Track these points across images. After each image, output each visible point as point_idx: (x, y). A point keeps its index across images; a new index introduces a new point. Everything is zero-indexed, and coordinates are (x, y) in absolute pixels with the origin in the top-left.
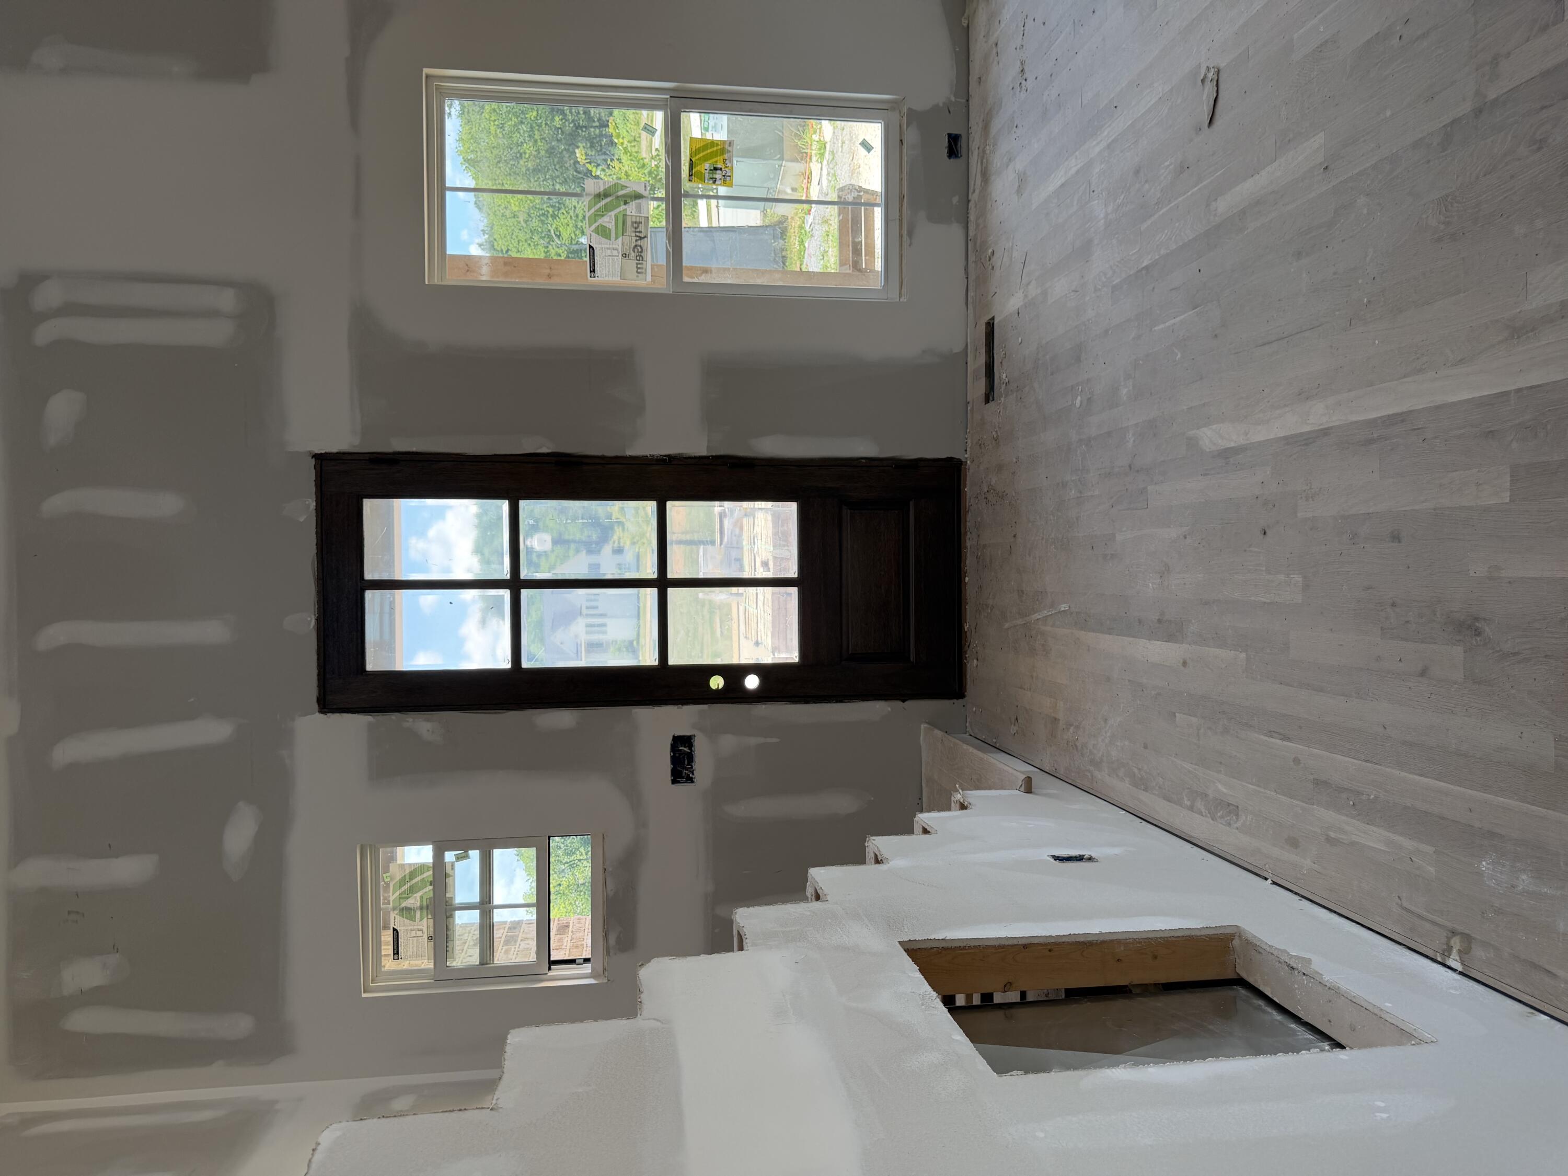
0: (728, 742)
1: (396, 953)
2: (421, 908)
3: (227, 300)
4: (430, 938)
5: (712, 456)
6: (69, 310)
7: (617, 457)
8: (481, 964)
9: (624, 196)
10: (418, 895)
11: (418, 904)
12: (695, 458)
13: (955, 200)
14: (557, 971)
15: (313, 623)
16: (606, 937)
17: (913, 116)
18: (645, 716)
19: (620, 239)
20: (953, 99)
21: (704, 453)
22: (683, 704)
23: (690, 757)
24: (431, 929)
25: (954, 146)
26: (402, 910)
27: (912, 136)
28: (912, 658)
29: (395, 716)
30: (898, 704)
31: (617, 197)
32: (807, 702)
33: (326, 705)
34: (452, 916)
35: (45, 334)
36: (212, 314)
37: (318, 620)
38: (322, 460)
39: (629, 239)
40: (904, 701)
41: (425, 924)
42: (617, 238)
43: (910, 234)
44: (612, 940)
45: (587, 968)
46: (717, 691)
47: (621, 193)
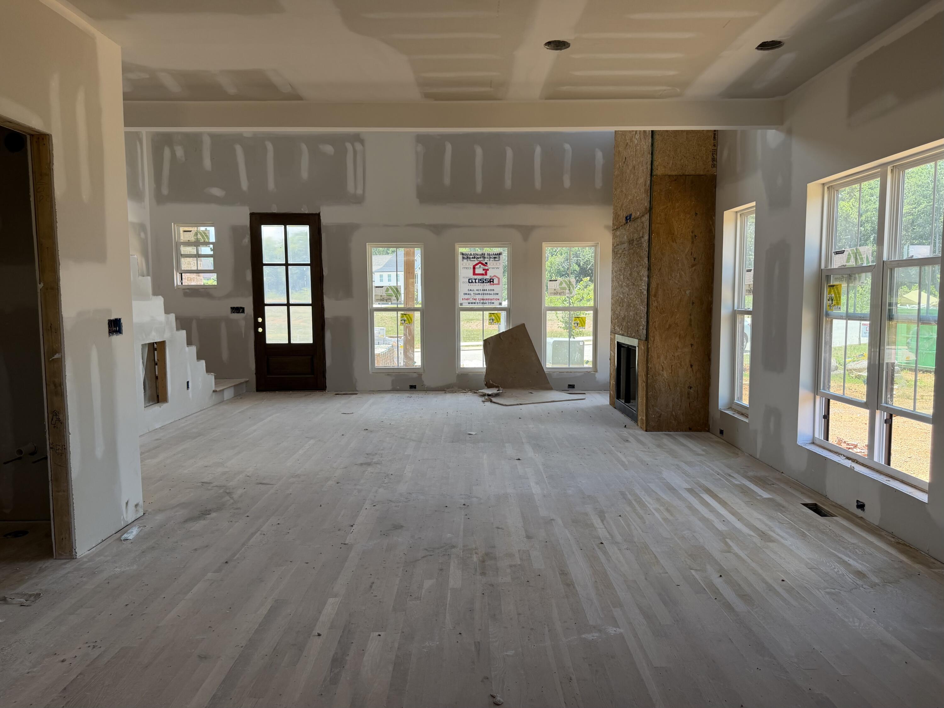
0: (243, 323)
1: (185, 231)
2: (197, 238)
3: (359, 192)
4: (189, 240)
5: (324, 319)
6: (355, 152)
7: (323, 293)
8: (181, 255)
9: (397, 296)
10: (201, 237)
11: (198, 237)
12: (324, 314)
13: (398, 387)
14: (179, 275)
15: (274, 212)
16: (188, 289)
17: (420, 375)
18: (250, 299)
19: (386, 295)
20: (426, 387)
21: (325, 317)
22: (254, 310)
23: (239, 312)
24: (191, 241)
25: (413, 387)
26: (197, 233)
27: (415, 375)
28: (268, 376)
29: (249, 232)
30: (254, 372)
31: (397, 294)
32: (255, 345)
33: (252, 215)
34: (195, 246)
35: (349, 146)
36: (356, 188)
37: (275, 213)
38: (319, 215)
39: (386, 297)
40: (255, 374)
41: (193, 239)
42: (386, 294)
43: (388, 375)
44: (187, 291)
45: (179, 284)
46: (258, 320)
47: (398, 295)
